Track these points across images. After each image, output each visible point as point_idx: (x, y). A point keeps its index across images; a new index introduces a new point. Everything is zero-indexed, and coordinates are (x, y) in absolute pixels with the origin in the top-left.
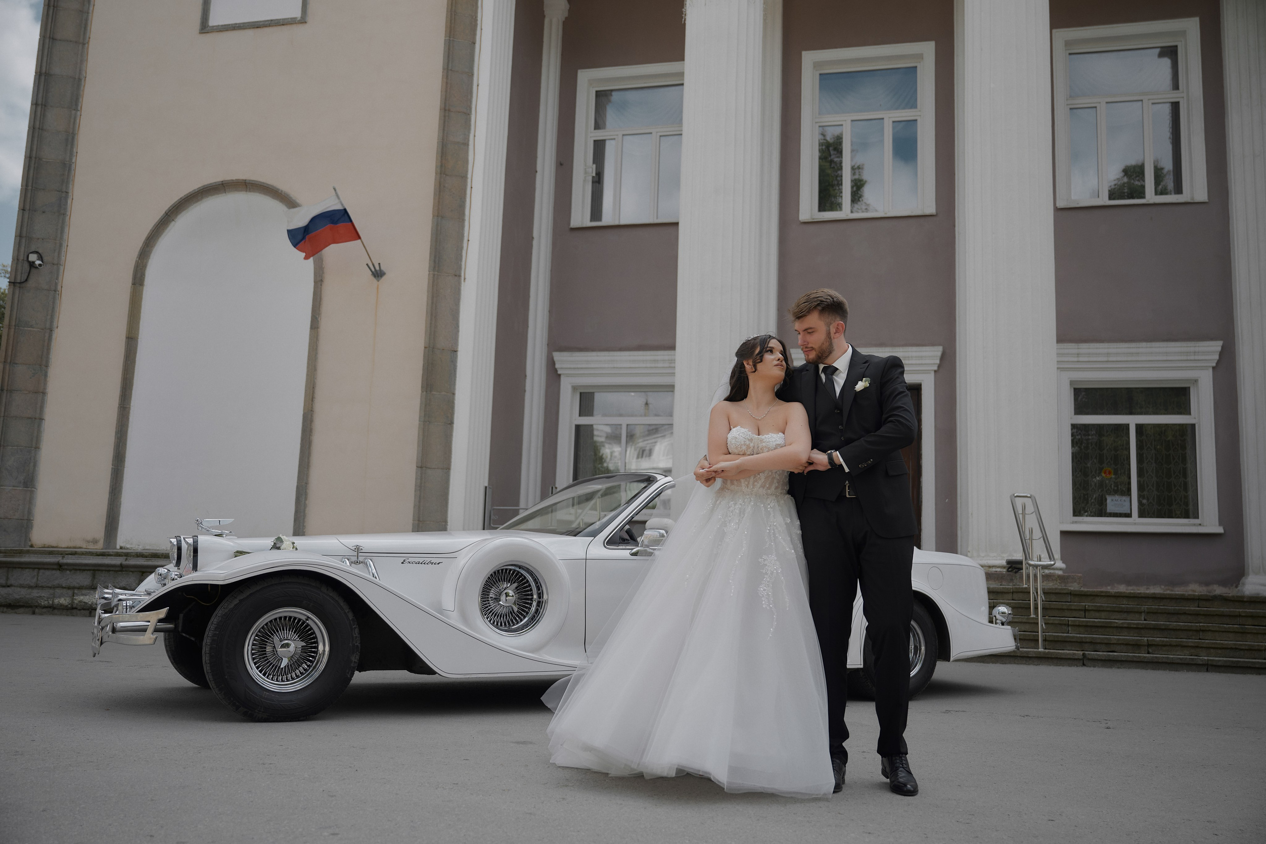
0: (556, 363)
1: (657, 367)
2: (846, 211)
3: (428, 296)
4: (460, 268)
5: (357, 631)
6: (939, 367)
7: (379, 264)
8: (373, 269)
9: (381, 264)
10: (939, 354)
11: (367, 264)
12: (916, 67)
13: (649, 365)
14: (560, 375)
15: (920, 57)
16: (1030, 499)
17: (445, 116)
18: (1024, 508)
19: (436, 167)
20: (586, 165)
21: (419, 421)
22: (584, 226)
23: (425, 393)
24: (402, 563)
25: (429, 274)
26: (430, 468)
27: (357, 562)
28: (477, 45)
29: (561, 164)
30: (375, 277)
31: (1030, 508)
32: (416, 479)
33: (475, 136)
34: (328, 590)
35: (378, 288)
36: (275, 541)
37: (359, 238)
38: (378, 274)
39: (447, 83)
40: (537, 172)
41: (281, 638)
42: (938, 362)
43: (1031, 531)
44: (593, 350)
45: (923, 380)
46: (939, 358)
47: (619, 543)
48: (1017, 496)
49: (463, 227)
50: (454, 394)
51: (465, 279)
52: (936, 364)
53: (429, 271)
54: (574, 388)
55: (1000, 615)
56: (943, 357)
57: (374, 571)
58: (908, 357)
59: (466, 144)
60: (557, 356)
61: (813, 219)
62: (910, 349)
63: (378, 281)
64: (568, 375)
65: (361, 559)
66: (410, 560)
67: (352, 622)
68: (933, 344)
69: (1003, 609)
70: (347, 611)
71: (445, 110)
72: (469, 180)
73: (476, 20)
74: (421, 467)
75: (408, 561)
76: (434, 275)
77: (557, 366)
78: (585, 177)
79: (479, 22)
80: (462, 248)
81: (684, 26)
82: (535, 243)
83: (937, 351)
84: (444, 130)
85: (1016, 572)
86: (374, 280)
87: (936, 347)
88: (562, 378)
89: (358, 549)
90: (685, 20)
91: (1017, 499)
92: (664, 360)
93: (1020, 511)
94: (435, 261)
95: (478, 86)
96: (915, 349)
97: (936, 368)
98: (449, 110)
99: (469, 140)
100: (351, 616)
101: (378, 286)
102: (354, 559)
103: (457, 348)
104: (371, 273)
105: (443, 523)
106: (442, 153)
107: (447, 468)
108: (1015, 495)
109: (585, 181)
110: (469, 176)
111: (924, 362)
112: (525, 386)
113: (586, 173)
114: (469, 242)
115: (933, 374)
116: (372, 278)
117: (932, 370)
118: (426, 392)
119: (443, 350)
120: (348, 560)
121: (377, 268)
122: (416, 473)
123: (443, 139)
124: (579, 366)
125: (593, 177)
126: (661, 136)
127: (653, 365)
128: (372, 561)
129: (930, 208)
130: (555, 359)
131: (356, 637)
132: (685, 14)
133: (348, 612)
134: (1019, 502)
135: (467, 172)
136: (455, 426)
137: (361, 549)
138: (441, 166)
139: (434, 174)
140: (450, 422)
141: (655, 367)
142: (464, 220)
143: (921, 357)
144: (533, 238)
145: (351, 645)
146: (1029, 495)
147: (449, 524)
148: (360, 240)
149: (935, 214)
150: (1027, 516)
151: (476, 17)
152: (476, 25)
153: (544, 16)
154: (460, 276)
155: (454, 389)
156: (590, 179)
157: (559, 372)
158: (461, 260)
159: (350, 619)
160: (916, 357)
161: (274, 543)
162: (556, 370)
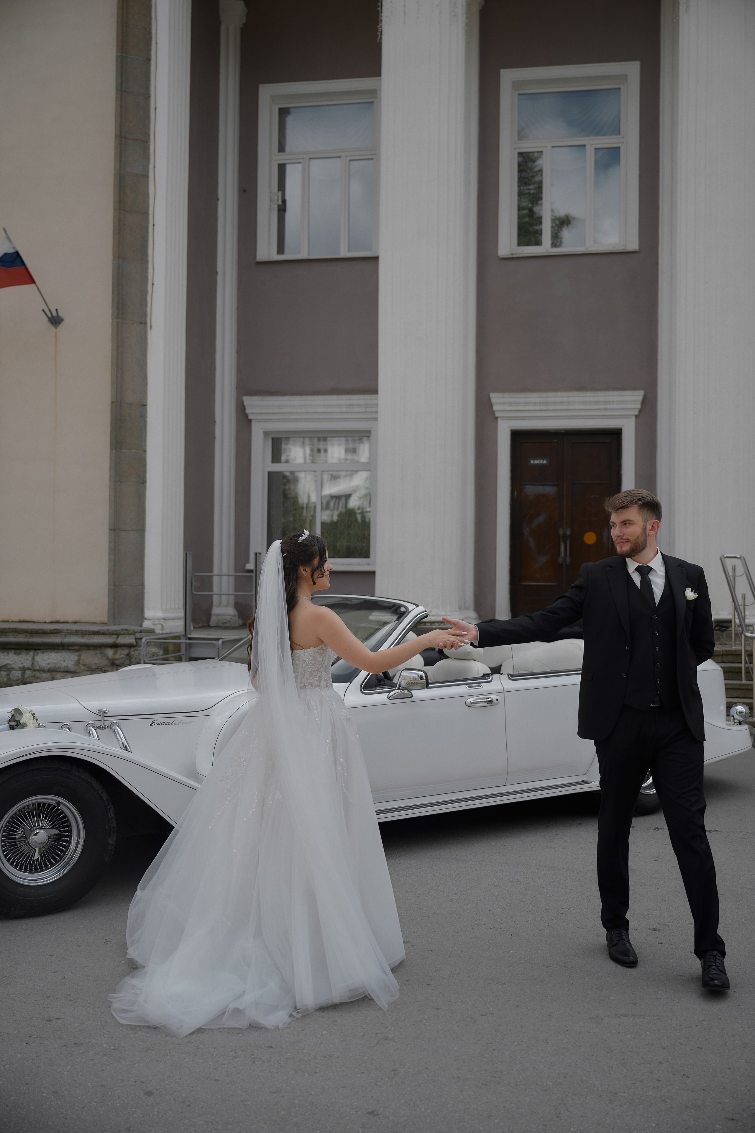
0: (246, 407)
1: (352, 412)
2: (546, 247)
3: (112, 346)
4: (145, 314)
5: (112, 811)
6: (640, 411)
7: (56, 310)
8: (50, 316)
9: (59, 311)
10: (641, 398)
11: (43, 310)
12: (619, 89)
13: (344, 410)
14: (250, 421)
15: (624, 78)
16: (739, 560)
17: (121, 144)
18: (734, 569)
19: (115, 202)
20: (271, 193)
21: (110, 481)
22: (272, 259)
23: (114, 451)
24: (151, 725)
25: (112, 322)
26: (123, 530)
27: (103, 728)
28: (153, 63)
29: (244, 191)
30: (52, 323)
31: (740, 570)
32: (110, 542)
33: (154, 167)
34: (79, 772)
35: (56, 336)
36: (13, 712)
37: (33, 282)
38: (55, 320)
39: (121, 106)
40: (218, 199)
41: (32, 827)
42: (639, 406)
43: (744, 597)
44: (285, 394)
45: (624, 426)
46: (640, 403)
47: (376, 686)
48: (727, 557)
49: (147, 269)
50: (145, 451)
51: (151, 326)
52: (638, 409)
53: (112, 319)
54: (266, 434)
55: (738, 715)
56: (643, 403)
57: (124, 740)
58: (610, 402)
59: (146, 176)
60: (248, 401)
61: (512, 254)
62: (611, 393)
63: (56, 328)
64: (259, 421)
65: (107, 723)
66: (159, 721)
67: (106, 803)
68: (634, 389)
69: (740, 708)
70: (100, 792)
71: (121, 137)
72: (151, 217)
73: (150, 33)
74: (115, 530)
75: (156, 722)
76: (118, 323)
77: (248, 411)
78: (270, 205)
79: (153, 35)
80: (146, 293)
81: (380, 44)
82: (219, 278)
83: (638, 396)
84: (120, 160)
85: (723, 631)
86: (52, 327)
87: (638, 391)
88: (254, 424)
89: (102, 713)
90: (381, 39)
91: (727, 560)
92: (359, 405)
93: (731, 573)
94: (118, 308)
95: (156, 109)
96: (616, 393)
97: (637, 413)
98: (125, 138)
99: (148, 172)
100: (105, 796)
101: (56, 332)
102: (98, 724)
103: (146, 402)
104: (47, 319)
105: (140, 587)
106: (120, 186)
107: (141, 530)
108: (725, 556)
109: (270, 209)
110: (151, 212)
111: (625, 406)
112: (214, 433)
113: (271, 200)
114: (154, 286)
115: (633, 419)
116: (49, 325)
117: (633, 415)
118: (116, 450)
119: (131, 404)
120: (94, 727)
121: (55, 314)
122: (110, 536)
123: (120, 171)
124: (271, 411)
125: (279, 206)
126: (350, 160)
127: (348, 410)
128: (119, 727)
129: (633, 245)
130: (246, 403)
131: (112, 818)
132: (381, 32)
133: (102, 793)
134: (729, 563)
135: (148, 207)
136: (148, 484)
137: (106, 713)
138: (120, 201)
139: (112, 210)
140: (143, 482)
141: (350, 412)
142: (147, 262)
143: (623, 402)
144: (217, 273)
145: (107, 827)
146: (739, 556)
147: (146, 587)
148: (33, 285)
149: (638, 251)
150: (737, 578)
151: (150, 29)
152: (150, 39)
153: (220, 23)
154: (145, 323)
155: (145, 446)
156: (276, 207)
157: (250, 417)
158: (146, 306)
159: (105, 800)
160: (617, 402)
161: (13, 715)
162: (246, 415)
